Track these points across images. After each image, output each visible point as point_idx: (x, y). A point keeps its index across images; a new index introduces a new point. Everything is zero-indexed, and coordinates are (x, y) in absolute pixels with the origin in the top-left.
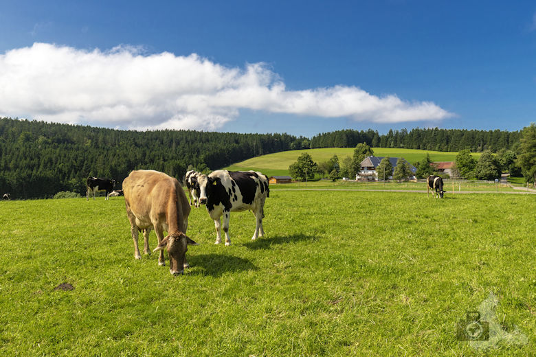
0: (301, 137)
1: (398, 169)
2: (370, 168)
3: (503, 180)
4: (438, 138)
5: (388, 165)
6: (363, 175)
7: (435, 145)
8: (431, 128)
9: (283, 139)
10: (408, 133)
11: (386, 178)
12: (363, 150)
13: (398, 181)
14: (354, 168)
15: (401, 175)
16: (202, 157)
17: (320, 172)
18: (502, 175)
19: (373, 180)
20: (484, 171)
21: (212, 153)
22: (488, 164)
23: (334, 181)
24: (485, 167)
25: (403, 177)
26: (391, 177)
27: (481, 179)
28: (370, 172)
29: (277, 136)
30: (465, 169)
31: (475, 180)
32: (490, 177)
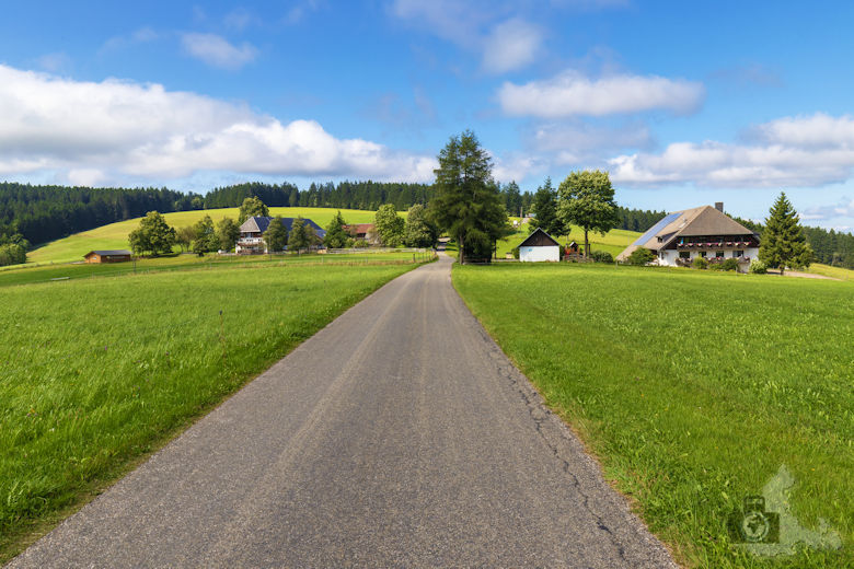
0: (191, 193)
1: (295, 234)
2: (255, 235)
3: (440, 247)
4: (372, 193)
5: (280, 229)
6: (245, 246)
7: (368, 203)
8: (363, 181)
9: (161, 196)
10: (336, 187)
11: (277, 248)
12: (254, 206)
13: (295, 252)
14: (229, 234)
15: (299, 243)
16: (15, 224)
17: (181, 242)
18: (441, 240)
19: (261, 252)
20: (414, 235)
21: (36, 217)
22: (417, 223)
23: (201, 255)
24: (415, 229)
25: (301, 246)
26: (286, 247)
27: (409, 246)
28: (256, 241)
29: (151, 191)
30: (390, 231)
31: (402, 248)
32: (421, 244)
